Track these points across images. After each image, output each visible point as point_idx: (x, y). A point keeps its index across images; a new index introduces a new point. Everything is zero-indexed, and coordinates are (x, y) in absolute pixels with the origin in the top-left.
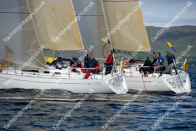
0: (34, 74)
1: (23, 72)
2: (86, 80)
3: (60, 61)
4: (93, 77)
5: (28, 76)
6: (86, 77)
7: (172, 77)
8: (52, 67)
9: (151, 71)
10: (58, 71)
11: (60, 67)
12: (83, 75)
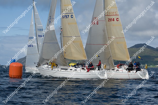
0: (66, 71)
1: (61, 70)
2: (88, 73)
3: (78, 65)
4: (91, 71)
5: (63, 71)
6: (88, 71)
7: (141, 72)
8: (73, 67)
9: (132, 69)
10: (76, 69)
11: (77, 67)
12: (86, 70)
